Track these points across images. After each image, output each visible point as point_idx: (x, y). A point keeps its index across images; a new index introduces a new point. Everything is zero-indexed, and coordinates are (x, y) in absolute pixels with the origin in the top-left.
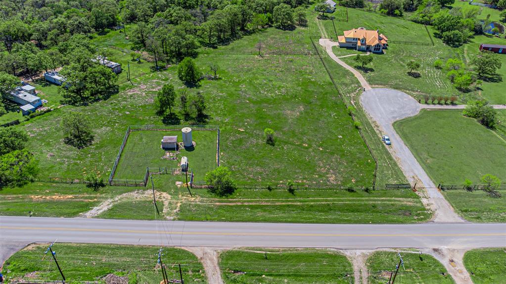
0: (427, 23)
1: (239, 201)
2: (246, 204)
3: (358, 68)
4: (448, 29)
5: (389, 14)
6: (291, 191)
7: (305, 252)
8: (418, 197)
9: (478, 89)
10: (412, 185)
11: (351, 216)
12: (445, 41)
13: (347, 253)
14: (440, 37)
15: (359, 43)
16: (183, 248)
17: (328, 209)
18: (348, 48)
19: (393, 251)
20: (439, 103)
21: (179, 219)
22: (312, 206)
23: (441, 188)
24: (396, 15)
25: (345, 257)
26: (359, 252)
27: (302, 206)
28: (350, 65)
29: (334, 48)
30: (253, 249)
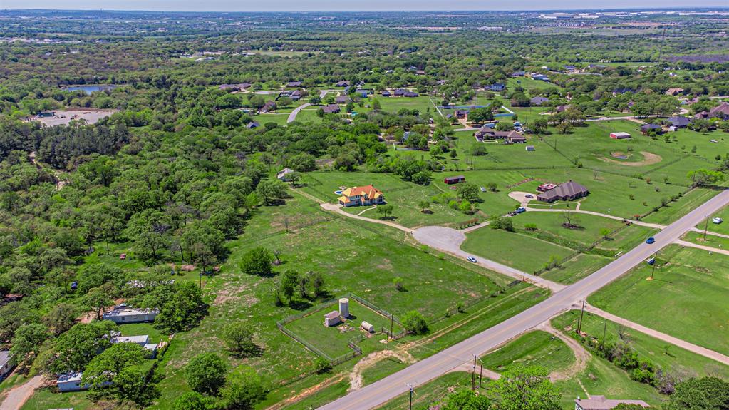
0: (387, 171)
1: (439, 333)
2: (447, 332)
3: (384, 219)
4: (415, 172)
5: (348, 170)
6: (462, 312)
7: (518, 338)
8: (531, 285)
9: (478, 210)
10: (522, 279)
11: (512, 310)
12: (416, 182)
13: (538, 328)
14: (410, 180)
15: (363, 200)
16: (450, 372)
17: (496, 312)
18: (355, 206)
19: (556, 316)
20: (469, 226)
21: (422, 359)
22: (486, 314)
23: (536, 274)
24: (355, 170)
25: (539, 331)
26: (543, 324)
27: (481, 317)
28: (374, 218)
29: (341, 208)
30: (490, 351)
